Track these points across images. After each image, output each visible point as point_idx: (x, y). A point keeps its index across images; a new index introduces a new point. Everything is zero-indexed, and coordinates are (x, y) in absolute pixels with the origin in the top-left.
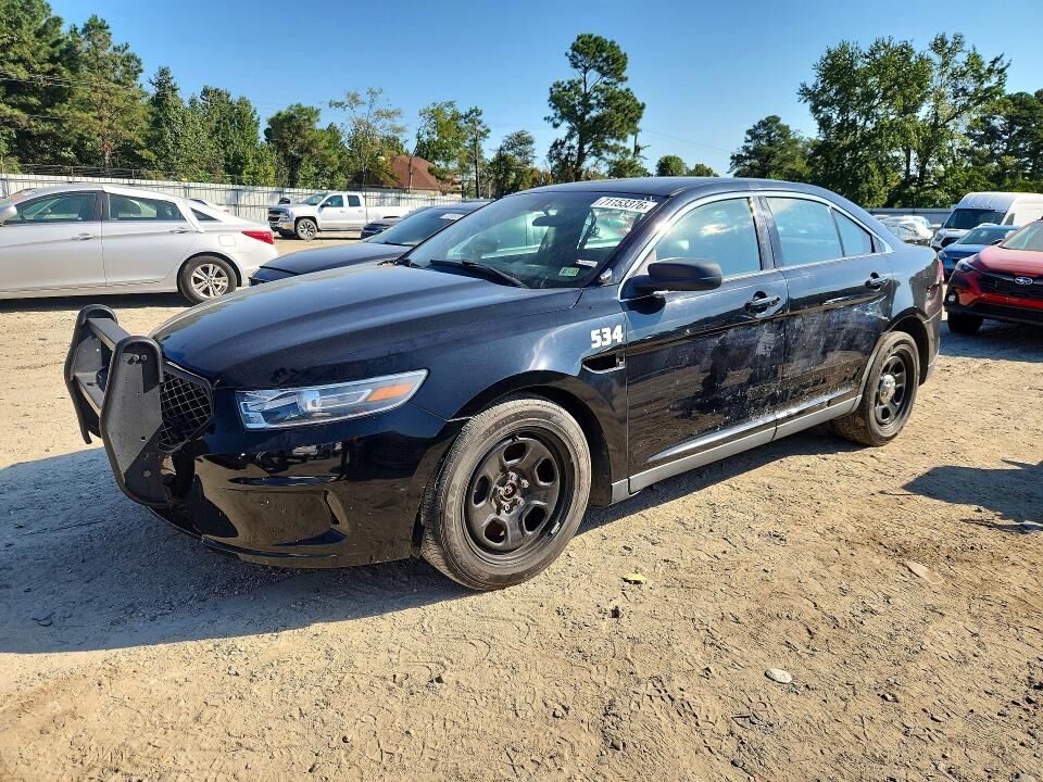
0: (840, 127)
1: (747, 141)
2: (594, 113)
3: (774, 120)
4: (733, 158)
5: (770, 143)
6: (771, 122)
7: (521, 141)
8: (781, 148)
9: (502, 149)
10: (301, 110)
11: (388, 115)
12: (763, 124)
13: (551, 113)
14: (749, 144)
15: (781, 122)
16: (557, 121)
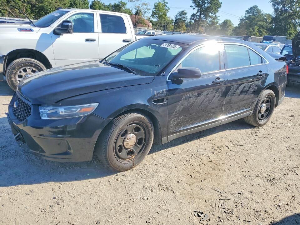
0: (282, 11)
1: (246, 14)
2: (206, 5)
3: (255, 7)
4: (241, 19)
5: (253, 15)
6: (254, 8)
7: (183, 13)
8: (257, 17)
9: (177, 16)
10: (122, 3)
11: (146, 4)
12: (251, 8)
13: (193, 5)
14: (247, 15)
15: (258, 8)
16: (194, 7)
